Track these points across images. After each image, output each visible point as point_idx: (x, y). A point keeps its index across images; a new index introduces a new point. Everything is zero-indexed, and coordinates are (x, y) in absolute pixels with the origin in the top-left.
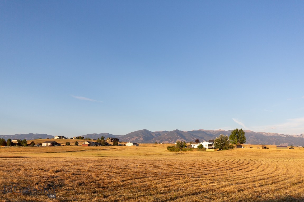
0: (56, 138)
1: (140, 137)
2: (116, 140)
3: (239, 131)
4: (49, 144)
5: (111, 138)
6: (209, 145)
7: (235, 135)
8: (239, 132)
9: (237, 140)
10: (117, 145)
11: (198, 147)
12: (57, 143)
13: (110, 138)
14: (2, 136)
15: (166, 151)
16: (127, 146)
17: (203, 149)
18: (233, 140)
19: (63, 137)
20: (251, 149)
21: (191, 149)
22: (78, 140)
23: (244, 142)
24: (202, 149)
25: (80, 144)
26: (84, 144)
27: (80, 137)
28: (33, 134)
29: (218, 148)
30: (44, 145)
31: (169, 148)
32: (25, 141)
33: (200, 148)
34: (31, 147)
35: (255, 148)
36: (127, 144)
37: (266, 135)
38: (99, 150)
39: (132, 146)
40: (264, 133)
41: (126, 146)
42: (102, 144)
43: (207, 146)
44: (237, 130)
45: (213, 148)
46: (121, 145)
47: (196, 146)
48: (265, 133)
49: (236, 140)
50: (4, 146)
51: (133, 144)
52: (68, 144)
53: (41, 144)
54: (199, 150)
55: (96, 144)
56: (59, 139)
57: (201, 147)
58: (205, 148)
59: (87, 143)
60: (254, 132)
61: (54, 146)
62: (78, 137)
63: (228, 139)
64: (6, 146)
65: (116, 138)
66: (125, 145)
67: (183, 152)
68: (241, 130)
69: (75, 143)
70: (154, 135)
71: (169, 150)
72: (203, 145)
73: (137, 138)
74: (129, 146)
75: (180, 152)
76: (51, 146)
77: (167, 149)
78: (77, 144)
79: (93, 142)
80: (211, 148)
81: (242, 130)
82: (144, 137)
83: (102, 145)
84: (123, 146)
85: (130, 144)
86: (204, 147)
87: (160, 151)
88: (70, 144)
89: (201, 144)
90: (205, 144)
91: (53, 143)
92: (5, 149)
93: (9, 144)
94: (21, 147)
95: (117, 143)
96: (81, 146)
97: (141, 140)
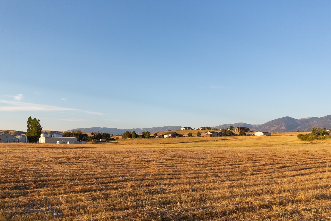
0: (183, 129)
1: (281, 126)
2: (246, 129)
4: (170, 135)
5: (240, 127)
10: (245, 135)
12: (178, 135)
13: (238, 128)
15: (297, 140)
19: (190, 128)
22: (204, 130)
25: (202, 135)
26: (207, 134)
27: (207, 127)
28: (168, 127)
30: (166, 136)
31: (300, 136)
32: (148, 133)
34: (152, 139)
36: (256, 134)
42: (226, 134)
46: (249, 135)
50: (130, 138)
51: (263, 134)
52: (190, 135)
53: (163, 136)
55: (220, 135)
56: (185, 130)
59: (210, 133)
61: (175, 137)
62: (205, 128)
64: (131, 138)
65: (245, 127)
66: (254, 135)
67: (318, 141)
69: (197, 134)
70: (299, 123)
71: (300, 138)
73: (277, 127)
74: (258, 135)
75: (314, 141)
76: (171, 137)
77: (298, 139)
78: (199, 135)
79: (216, 132)
82: (287, 126)
84: (251, 136)
85: (259, 134)
87: (287, 141)
88: (192, 135)
91: (173, 134)
92: (129, 141)
93: (134, 136)
94: (143, 139)
95: (244, 132)
96: (203, 136)
97: (283, 129)
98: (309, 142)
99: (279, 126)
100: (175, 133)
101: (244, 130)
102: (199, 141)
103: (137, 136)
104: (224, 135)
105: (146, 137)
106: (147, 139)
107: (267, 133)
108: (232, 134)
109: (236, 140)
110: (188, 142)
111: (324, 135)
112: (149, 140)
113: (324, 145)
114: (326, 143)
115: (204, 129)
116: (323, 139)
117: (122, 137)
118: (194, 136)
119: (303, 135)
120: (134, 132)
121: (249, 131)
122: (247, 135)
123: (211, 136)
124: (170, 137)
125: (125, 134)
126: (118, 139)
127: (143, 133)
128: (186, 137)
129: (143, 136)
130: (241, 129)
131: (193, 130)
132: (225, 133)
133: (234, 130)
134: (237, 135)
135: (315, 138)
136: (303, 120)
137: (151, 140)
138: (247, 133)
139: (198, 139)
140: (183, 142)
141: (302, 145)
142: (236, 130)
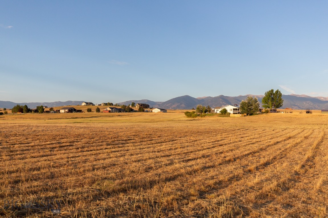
0: (84, 104)
1: (181, 104)
2: (146, 106)
3: (274, 92)
4: (67, 110)
5: (141, 104)
6: (234, 109)
7: (269, 98)
8: (274, 94)
9: (272, 103)
10: (144, 111)
11: (221, 112)
12: (76, 110)
13: (139, 104)
14: (42, 103)
15: (184, 117)
16: (154, 112)
17: (227, 114)
18: (267, 103)
19: (91, 103)
20: (291, 113)
21: (213, 114)
22: (106, 106)
23: (281, 106)
24: (225, 114)
26: (107, 110)
27: (109, 103)
29: (245, 112)
30: (62, 111)
31: (187, 113)
33: (224, 114)
34: (46, 114)
35: (296, 113)
37: (325, 100)
38: (112, 116)
39: (159, 112)
40: (321, 97)
41: (152, 112)
43: (232, 111)
44: (272, 91)
45: (239, 113)
46: (147, 112)
47: (219, 111)
48: (323, 97)
49: (270, 103)
50: (21, 113)
51: (159, 110)
52: (89, 110)
53: (59, 111)
54: (221, 115)
55: (120, 111)
57: (224, 112)
58: (230, 114)
59: (109, 109)
60: (310, 97)
61: (72, 112)
63: (257, 102)
64: (22, 112)
65: (146, 104)
67: (200, 118)
68: (277, 91)
70: (196, 101)
72: (227, 109)
74: (156, 112)
75: (196, 118)
76: (68, 112)
77: (185, 115)
78: (98, 110)
79: (116, 108)
80: (237, 113)
81: (279, 91)
82: (186, 104)
83: (126, 112)
84: (149, 112)
85: (156, 110)
86: (229, 111)
88: (91, 110)
89: (225, 108)
90: (229, 108)
91: (70, 109)
92: (20, 116)
93: (25, 111)
94: (36, 114)
95: (143, 109)
96: (102, 112)
97: (183, 107)
98: (192, 119)
99: (179, 104)
100: (72, 108)
101: (144, 107)
102: (94, 117)
103: (29, 111)
104: (123, 112)
105: (39, 111)
106: (40, 114)
107: (163, 110)
108: (131, 110)
109: (131, 116)
110: (82, 118)
111: (207, 113)
112: (41, 115)
113: (203, 121)
114: (205, 120)
115: (106, 104)
116: (204, 116)
117: (12, 111)
118: (93, 112)
119: (190, 113)
120: (26, 106)
121: (149, 107)
122: (146, 112)
123: (110, 111)
124: (66, 112)
125: (15, 108)
126: (6, 113)
127: (38, 107)
128: (84, 112)
129: (36, 111)
130: (141, 106)
131: (95, 105)
132: (125, 110)
133: (135, 106)
134: (136, 111)
135: (199, 115)
136: (199, 99)
137: (43, 115)
138: (145, 110)
139: (95, 115)
140: (76, 118)
141: (185, 121)
142: (137, 107)
